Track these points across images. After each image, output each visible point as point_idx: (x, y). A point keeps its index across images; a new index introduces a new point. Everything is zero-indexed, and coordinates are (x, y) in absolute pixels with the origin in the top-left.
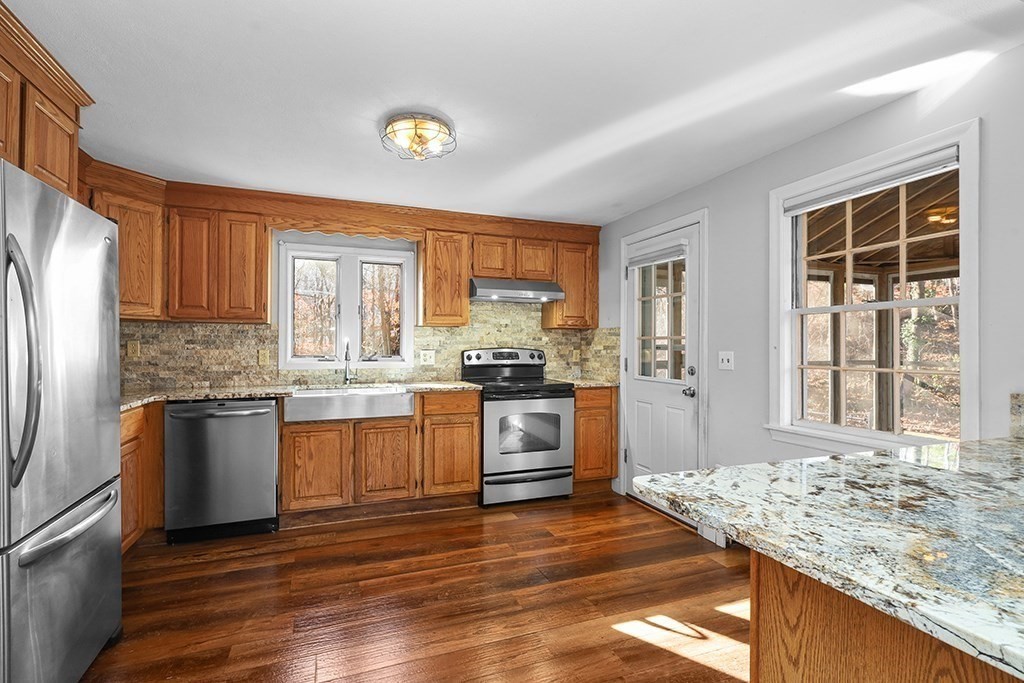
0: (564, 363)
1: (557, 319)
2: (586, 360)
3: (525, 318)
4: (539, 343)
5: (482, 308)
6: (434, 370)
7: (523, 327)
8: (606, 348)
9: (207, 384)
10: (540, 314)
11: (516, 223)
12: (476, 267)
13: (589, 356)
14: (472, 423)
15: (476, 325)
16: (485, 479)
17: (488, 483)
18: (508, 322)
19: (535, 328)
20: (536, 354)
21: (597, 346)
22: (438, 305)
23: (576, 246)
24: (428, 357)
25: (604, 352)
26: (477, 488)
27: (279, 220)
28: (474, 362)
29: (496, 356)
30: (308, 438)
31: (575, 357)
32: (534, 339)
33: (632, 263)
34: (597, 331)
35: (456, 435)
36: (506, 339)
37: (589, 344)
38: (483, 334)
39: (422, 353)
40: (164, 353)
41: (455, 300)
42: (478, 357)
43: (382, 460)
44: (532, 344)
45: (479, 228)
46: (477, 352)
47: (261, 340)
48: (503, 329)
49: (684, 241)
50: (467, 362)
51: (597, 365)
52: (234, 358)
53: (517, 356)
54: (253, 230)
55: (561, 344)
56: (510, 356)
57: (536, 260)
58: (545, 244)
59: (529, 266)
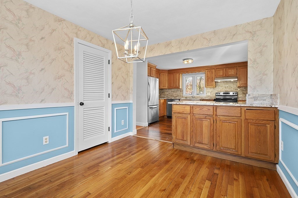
3: (232, 85)
6: (210, 96)
7: (232, 87)
11: (226, 65)
15: (220, 87)
18: (228, 86)
19: (236, 87)
20: (235, 93)
27: (182, 73)
32: (235, 90)
39: (208, 93)
40: (169, 93)
41: (212, 82)
45: (217, 67)
47: (180, 91)
48: (226, 88)
52: (177, 94)
53: (229, 93)
54: (178, 75)
55: (244, 90)
56: (227, 93)
57: (232, 72)
58: (234, 68)
59: (230, 73)
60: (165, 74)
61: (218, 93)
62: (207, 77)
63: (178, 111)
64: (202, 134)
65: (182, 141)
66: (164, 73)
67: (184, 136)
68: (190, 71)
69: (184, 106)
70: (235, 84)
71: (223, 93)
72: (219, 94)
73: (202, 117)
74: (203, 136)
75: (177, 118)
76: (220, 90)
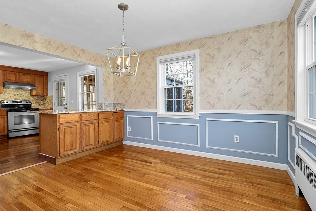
0: (38, 104)
1: (34, 93)
2: (45, 103)
3: (24, 93)
4: (29, 99)
5: (8, 90)
7: (24, 95)
8: (50, 100)
10: (30, 92)
11: (20, 69)
12: (5, 79)
13: (46, 102)
14: (4, 118)
15: (6, 94)
16: (9, 131)
17: (10, 132)
18: (18, 93)
19: (28, 95)
20: (28, 102)
21: (47, 100)
23: (40, 76)
25: (49, 101)
26: (6, 133)
28: (5, 103)
29: (13, 102)
31: (42, 102)
33: (54, 82)
34: (48, 96)
36: (17, 98)
37: (46, 99)
38: (9, 96)
42: (7, 102)
44: (27, 99)
45: (7, 69)
46: (6, 101)
48: (16, 95)
49: (64, 78)
50: (2, 104)
51: (48, 104)
55: (37, 99)
57: (28, 79)
58: (30, 75)
59: (24, 80)
63: (66, 120)
64: (89, 137)
65: (71, 151)
67: (73, 145)
69: (73, 115)
70: (27, 92)
73: (89, 123)
74: (90, 138)
75: (64, 128)
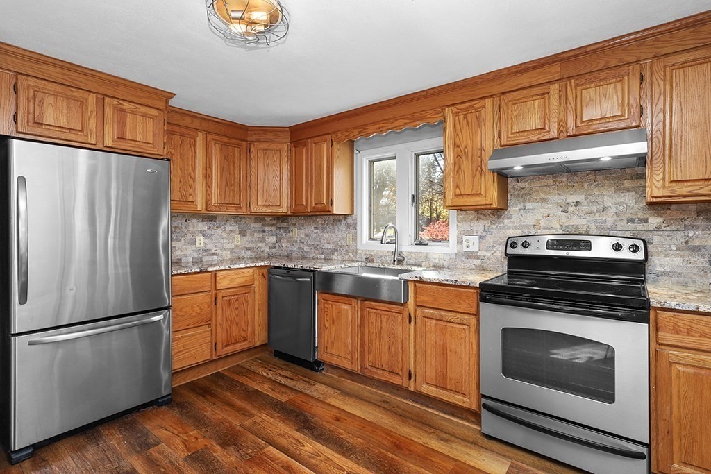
6: (478, 257)
7: (608, 204)
9: (323, 256)
11: (563, 59)
14: (468, 326)
15: (530, 206)
16: (482, 400)
18: (580, 199)
19: (632, 204)
20: (626, 244)
22: (458, 186)
24: (471, 244)
27: (339, 135)
28: (518, 250)
30: (332, 305)
32: (631, 221)
35: (448, 336)
38: (539, 216)
39: (465, 238)
40: (306, 235)
41: (476, 179)
43: (380, 340)
45: (509, 85)
47: (348, 226)
48: (571, 209)
50: (510, 251)
52: (335, 240)
53: (588, 246)
54: (325, 146)
56: (577, 245)
57: (604, 101)
58: (623, 71)
60: (273, 146)
61: (520, 242)
62: (455, 145)
66: (271, 141)
68: (373, 123)
70: (627, 184)
71: (550, 245)
72: (525, 245)
76: (530, 220)
